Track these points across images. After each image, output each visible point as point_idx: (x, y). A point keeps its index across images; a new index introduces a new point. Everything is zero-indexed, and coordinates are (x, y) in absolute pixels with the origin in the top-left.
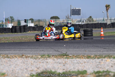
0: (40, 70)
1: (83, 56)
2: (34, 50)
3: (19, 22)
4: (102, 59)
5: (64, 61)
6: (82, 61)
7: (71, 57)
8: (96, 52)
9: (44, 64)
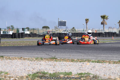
0: (35, 70)
1: (69, 59)
2: (30, 53)
3: (18, 30)
4: (83, 62)
5: (54, 64)
6: (68, 64)
7: (59, 60)
8: (78, 57)
9: (38, 66)
